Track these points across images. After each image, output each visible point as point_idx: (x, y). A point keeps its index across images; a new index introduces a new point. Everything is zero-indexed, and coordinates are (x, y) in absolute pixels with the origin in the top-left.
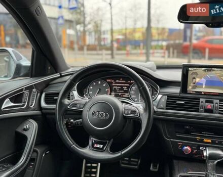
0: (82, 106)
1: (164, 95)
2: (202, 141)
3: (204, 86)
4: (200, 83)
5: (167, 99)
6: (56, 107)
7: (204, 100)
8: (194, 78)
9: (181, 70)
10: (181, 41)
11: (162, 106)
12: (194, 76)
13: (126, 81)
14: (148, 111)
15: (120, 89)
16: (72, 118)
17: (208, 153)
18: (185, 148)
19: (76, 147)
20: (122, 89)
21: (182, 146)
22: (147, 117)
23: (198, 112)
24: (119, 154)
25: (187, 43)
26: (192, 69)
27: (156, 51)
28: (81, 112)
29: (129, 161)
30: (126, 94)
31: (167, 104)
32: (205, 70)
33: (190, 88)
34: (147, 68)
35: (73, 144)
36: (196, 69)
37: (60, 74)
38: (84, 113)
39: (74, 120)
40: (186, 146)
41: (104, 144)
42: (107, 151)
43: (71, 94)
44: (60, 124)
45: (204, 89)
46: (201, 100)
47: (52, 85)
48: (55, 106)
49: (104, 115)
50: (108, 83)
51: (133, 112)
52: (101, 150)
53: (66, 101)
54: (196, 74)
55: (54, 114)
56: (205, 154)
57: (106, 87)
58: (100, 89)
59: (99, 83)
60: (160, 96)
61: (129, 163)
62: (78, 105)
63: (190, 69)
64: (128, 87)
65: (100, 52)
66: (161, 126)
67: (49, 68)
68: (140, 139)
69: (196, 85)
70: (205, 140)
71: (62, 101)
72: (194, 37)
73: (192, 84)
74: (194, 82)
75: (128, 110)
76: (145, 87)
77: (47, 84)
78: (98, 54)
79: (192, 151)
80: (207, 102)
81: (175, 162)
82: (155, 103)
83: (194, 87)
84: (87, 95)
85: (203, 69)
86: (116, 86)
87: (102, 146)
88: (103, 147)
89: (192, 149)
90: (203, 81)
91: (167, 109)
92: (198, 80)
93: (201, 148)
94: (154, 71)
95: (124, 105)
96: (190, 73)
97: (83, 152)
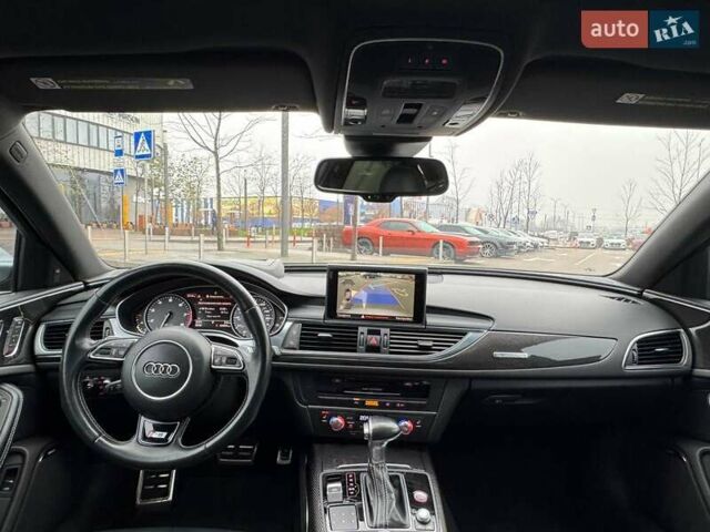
0: (122, 353)
1: (296, 322)
2: (362, 404)
3: (364, 305)
4: (358, 300)
5: (303, 330)
6: (63, 354)
7: (364, 330)
8: (348, 290)
9: (325, 275)
10: (341, 224)
11: (292, 343)
12: (347, 286)
13: (226, 296)
14: (260, 357)
15: (213, 313)
16: (106, 377)
17: (371, 428)
18: (334, 420)
19: (106, 442)
20: (217, 310)
21: (329, 418)
22: (258, 369)
23: (355, 351)
24: (201, 449)
25: (351, 227)
26: (344, 273)
27: (298, 238)
28: (120, 364)
29: (237, 450)
30: (226, 322)
31: (301, 339)
32: (365, 276)
33: (341, 309)
34: (265, 271)
35: (100, 435)
36: (349, 273)
37: (85, 283)
38: (126, 367)
39: (112, 381)
40: (336, 416)
41: (169, 430)
42: (176, 443)
43: (106, 325)
44: (70, 393)
45: (364, 311)
46: (361, 329)
47: (62, 308)
48: (60, 352)
49: (169, 370)
50: (189, 300)
51: (232, 360)
52: (162, 443)
53: (88, 343)
54: (351, 282)
55: (57, 369)
56: (366, 430)
57: (184, 309)
58: (171, 313)
59: (170, 300)
60: (288, 325)
61: (236, 454)
62: (114, 351)
63: (340, 273)
64: (229, 308)
65: (196, 238)
66: (290, 382)
67: (58, 271)
68: (244, 414)
69: (352, 303)
70: (368, 403)
71: (77, 342)
72: (359, 218)
73: (345, 302)
74: (347, 296)
75: (221, 356)
76: (255, 310)
77: (54, 305)
78: (192, 242)
79: (347, 425)
80: (370, 332)
81: (317, 447)
82: (280, 338)
83: (348, 307)
84: (142, 327)
85: (362, 274)
86: (204, 306)
87: (165, 434)
88: (167, 436)
89: (346, 421)
90: (363, 295)
91: (301, 349)
92: (353, 293)
93: (362, 418)
94: (279, 277)
95: (215, 346)
96: (340, 281)
97: (120, 451)
